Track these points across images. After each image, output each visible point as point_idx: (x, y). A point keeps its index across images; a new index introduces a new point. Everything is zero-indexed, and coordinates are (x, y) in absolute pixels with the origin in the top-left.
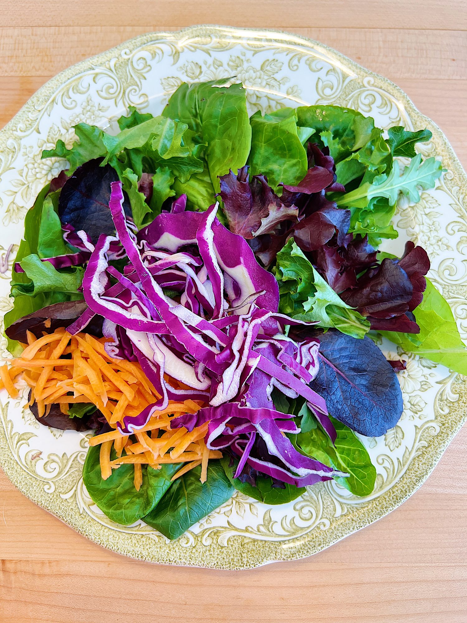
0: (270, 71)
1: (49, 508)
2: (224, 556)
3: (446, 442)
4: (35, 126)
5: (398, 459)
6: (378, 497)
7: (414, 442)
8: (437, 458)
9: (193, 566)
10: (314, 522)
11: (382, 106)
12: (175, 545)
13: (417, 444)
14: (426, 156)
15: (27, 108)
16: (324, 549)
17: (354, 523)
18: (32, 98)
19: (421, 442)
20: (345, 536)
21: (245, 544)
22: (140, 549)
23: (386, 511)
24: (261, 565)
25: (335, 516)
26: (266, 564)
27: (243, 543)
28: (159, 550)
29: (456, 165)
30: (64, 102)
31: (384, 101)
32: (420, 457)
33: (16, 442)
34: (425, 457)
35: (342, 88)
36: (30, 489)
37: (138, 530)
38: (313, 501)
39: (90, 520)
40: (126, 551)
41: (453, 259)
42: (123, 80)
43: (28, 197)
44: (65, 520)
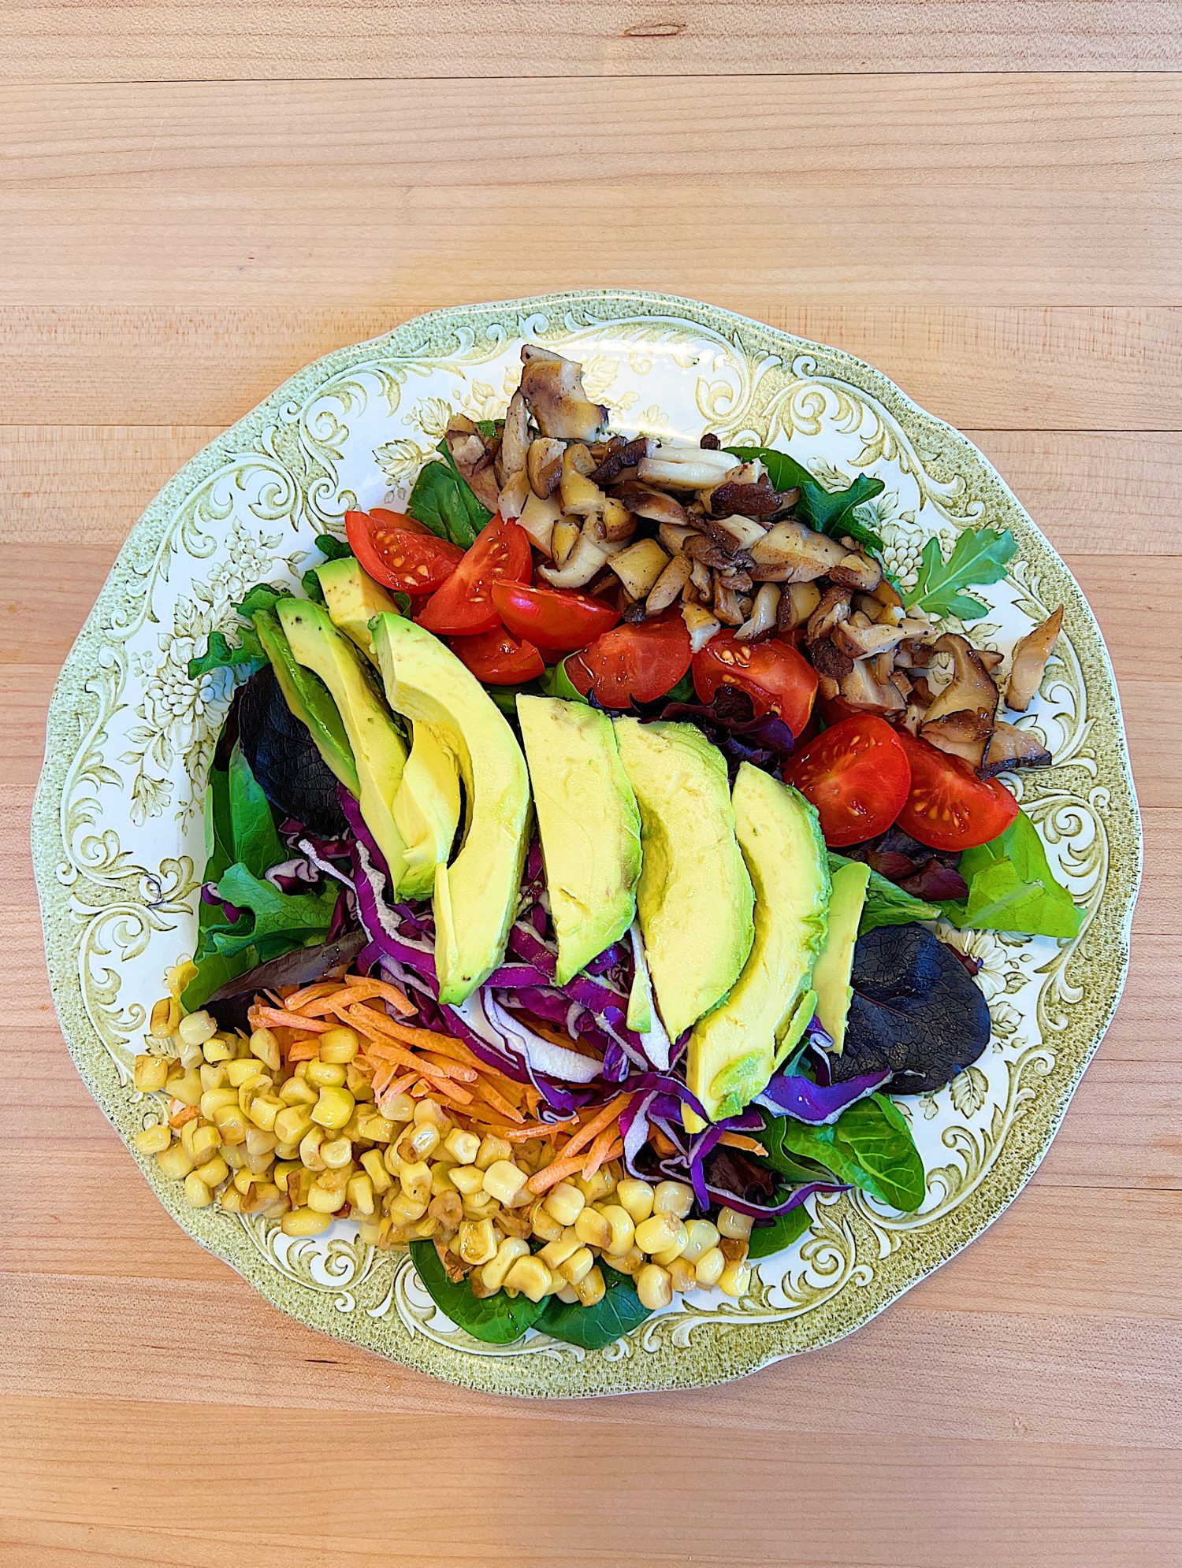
0: (596, 386)
1: (353, 1338)
2: (687, 1364)
3: (1070, 1083)
4: (145, 607)
5: (982, 1130)
6: (956, 1208)
7: (1010, 1095)
8: (1057, 1116)
9: (636, 1392)
10: (843, 1275)
11: (842, 414)
12: (595, 1362)
13: (1014, 1096)
14: (951, 508)
15: (119, 575)
16: (869, 1319)
17: (918, 1264)
18: (123, 551)
19: (1022, 1091)
20: (905, 1290)
21: (722, 1336)
22: (533, 1380)
23: (974, 1231)
24: (758, 1369)
25: (880, 1257)
26: (766, 1364)
27: (718, 1336)
28: (567, 1376)
29: (1015, 516)
30: (189, 543)
31: (844, 403)
32: (1024, 1121)
33: (264, 1234)
34: (1035, 1119)
35: (751, 392)
36: (312, 1312)
37: (522, 1348)
38: (834, 1237)
39: (432, 1346)
40: (508, 1389)
41: (1036, 716)
42: (297, 470)
43: (168, 758)
44: (388, 1354)
